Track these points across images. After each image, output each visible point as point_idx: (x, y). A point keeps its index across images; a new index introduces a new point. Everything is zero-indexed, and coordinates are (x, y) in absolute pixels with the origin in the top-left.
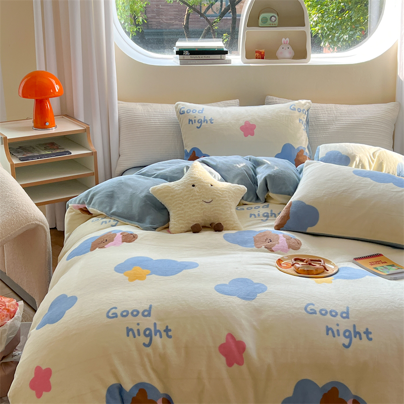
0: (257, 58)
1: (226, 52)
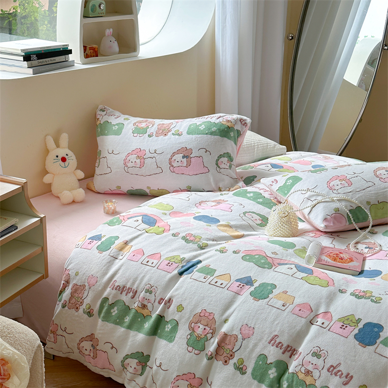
0: (91, 57)
1: (70, 52)
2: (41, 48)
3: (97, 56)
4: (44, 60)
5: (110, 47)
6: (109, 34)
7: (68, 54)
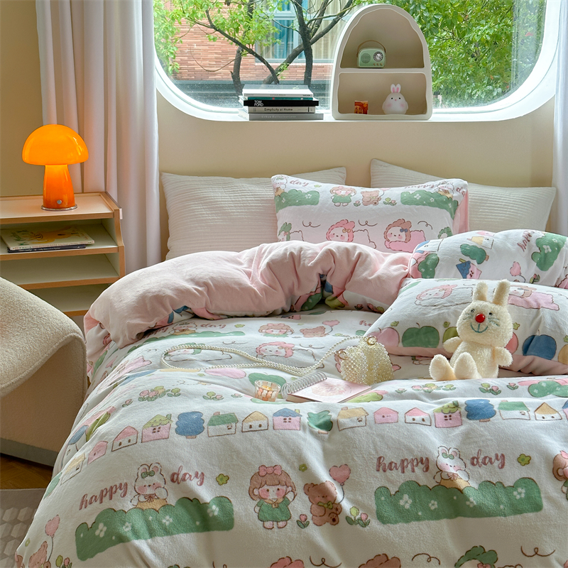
0: (356, 112)
1: (316, 103)
2: (271, 94)
3: (365, 113)
4: (274, 108)
5: (390, 105)
6: (396, 91)
7: (315, 106)
